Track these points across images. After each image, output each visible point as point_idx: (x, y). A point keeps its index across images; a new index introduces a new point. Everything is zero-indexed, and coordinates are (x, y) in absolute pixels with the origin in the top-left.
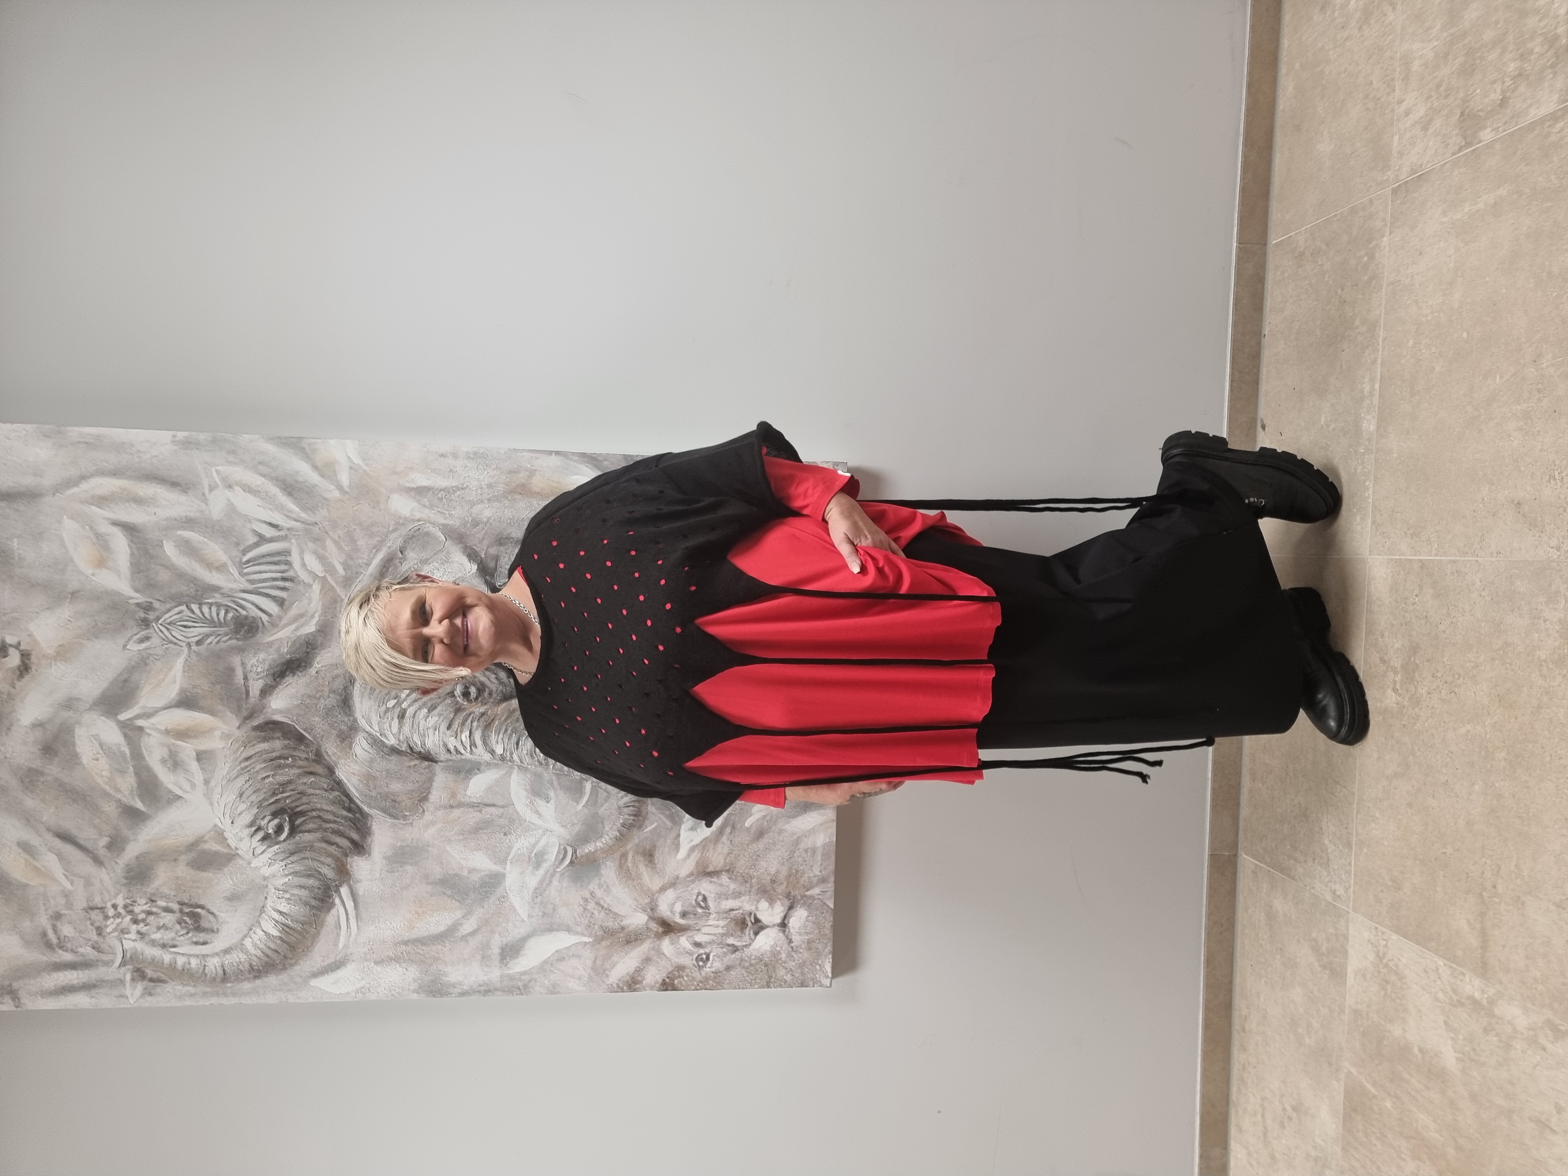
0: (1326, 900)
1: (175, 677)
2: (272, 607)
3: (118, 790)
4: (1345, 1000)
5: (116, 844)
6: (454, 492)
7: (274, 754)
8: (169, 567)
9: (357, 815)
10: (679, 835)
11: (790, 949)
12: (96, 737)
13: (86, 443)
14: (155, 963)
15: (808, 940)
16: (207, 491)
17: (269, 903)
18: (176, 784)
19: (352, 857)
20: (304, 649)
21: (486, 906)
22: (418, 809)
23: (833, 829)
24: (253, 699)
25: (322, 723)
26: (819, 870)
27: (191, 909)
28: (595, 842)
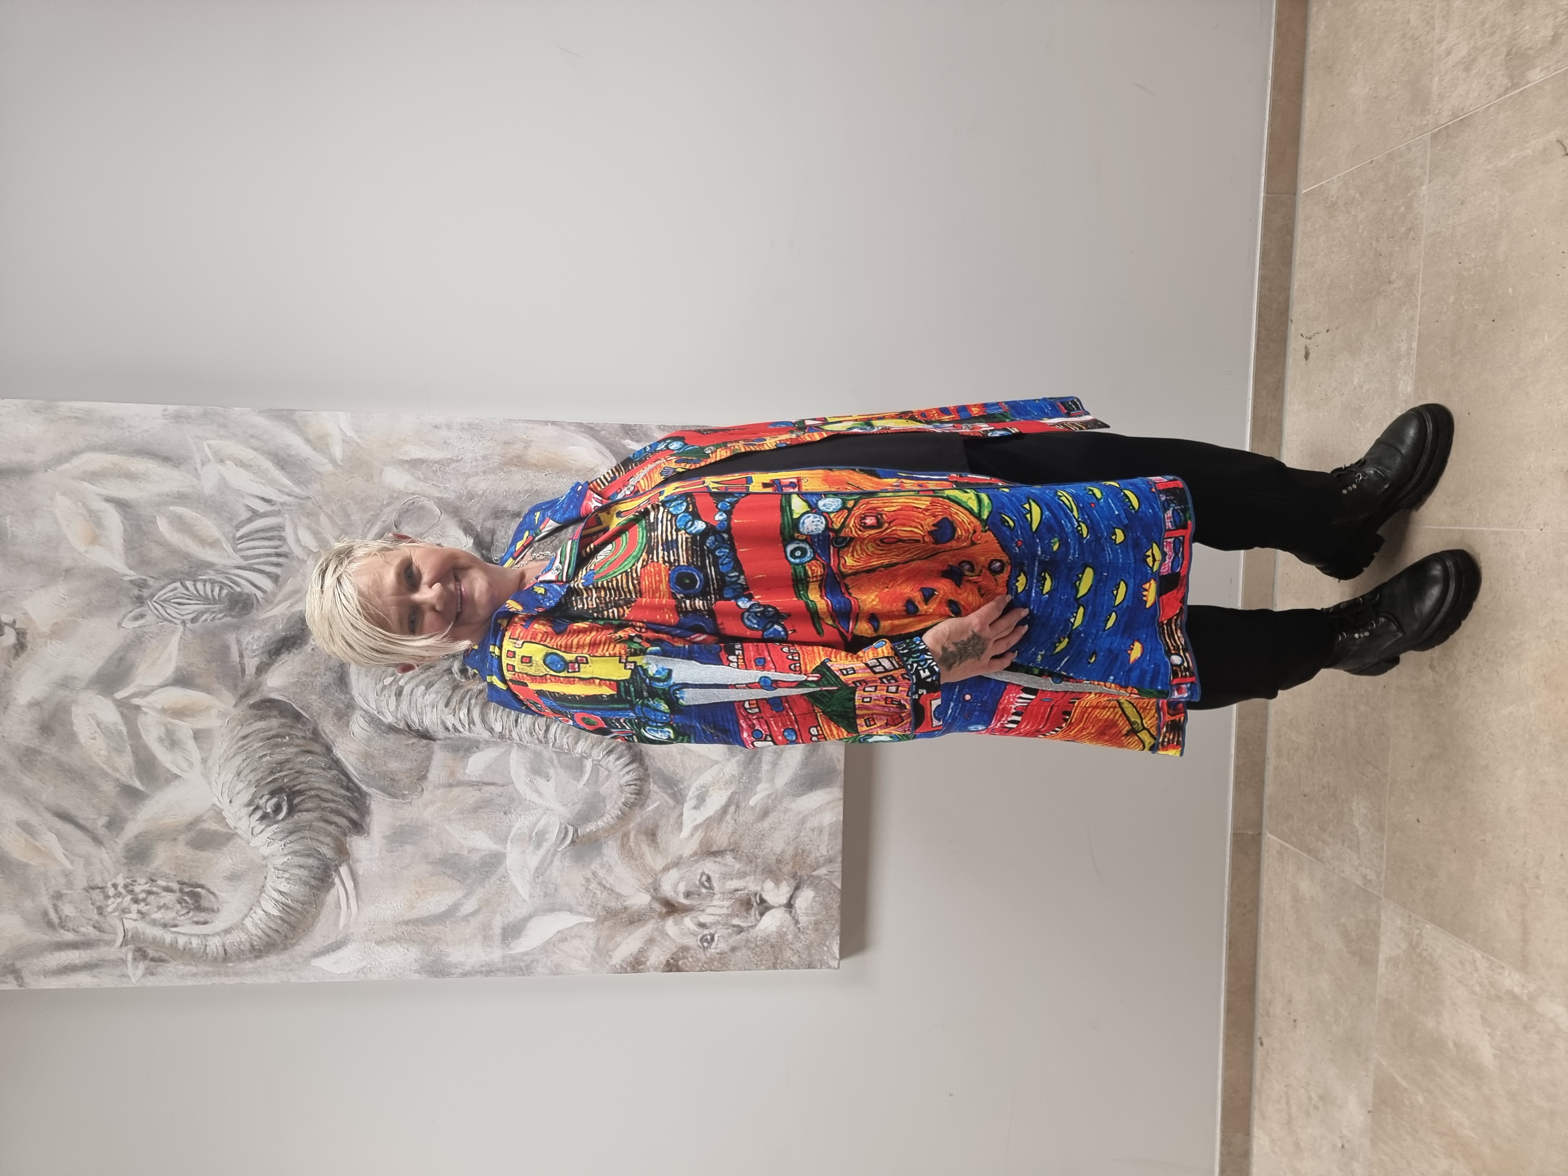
0: (1356, 884)
1: (170, 655)
2: (266, 584)
3: (116, 770)
4: (1376, 989)
5: (115, 824)
6: (449, 464)
7: (271, 733)
8: (163, 543)
9: (356, 794)
10: (682, 814)
11: (797, 931)
12: (93, 716)
13: (76, 417)
14: (157, 943)
15: (817, 920)
17: (269, 883)
18: (173, 763)
19: (351, 837)
20: (300, 626)
21: (486, 886)
22: (417, 788)
23: (841, 809)
24: (248, 678)
25: (318, 701)
26: (826, 849)
27: (191, 889)
28: (596, 821)
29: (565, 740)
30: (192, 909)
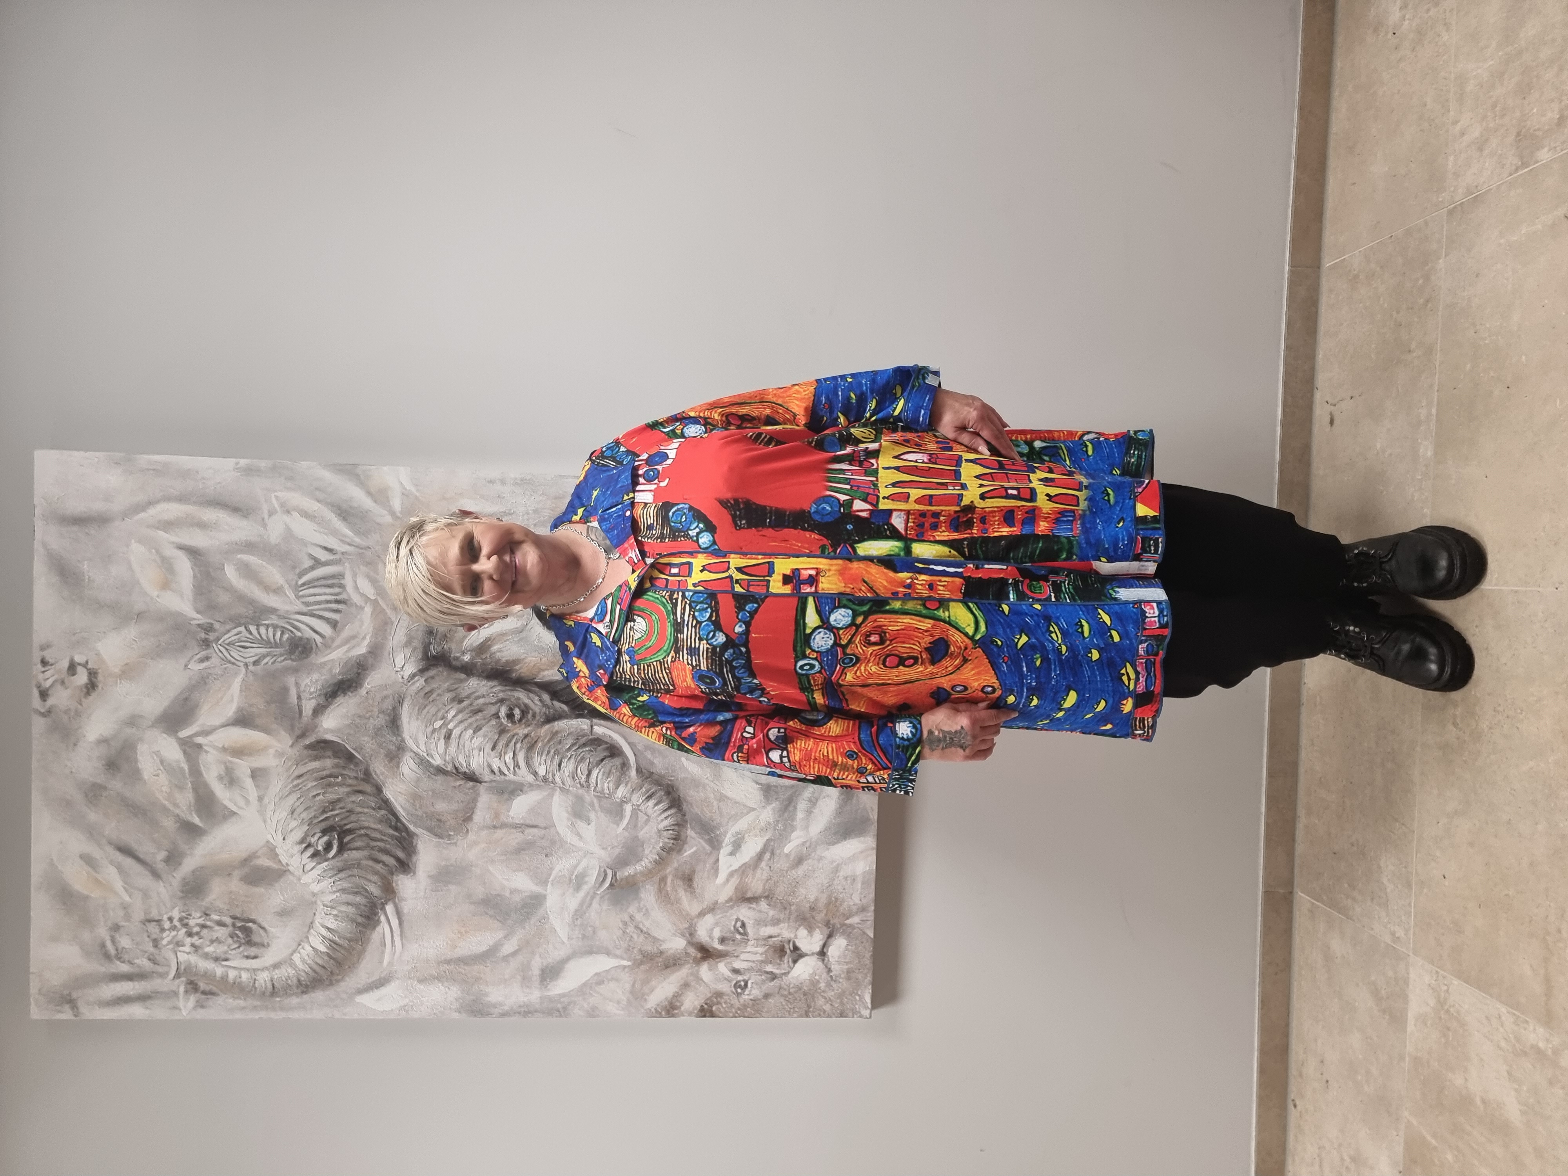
0: (1385, 942)
1: (232, 695)
2: (325, 629)
3: (176, 805)
4: (1405, 1047)
5: (173, 858)
7: (325, 773)
8: (229, 589)
9: (403, 834)
10: (718, 860)
11: (829, 979)
12: (157, 753)
13: (154, 470)
14: (208, 976)
15: (849, 968)
16: (266, 517)
17: (318, 920)
18: (231, 800)
19: (397, 876)
20: (355, 670)
21: (527, 927)
22: (462, 829)
23: (873, 857)
24: (306, 719)
25: (371, 742)
26: (859, 898)
27: (243, 924)
28: (634, 865)
29: (606, 785)
30: (243, 944)
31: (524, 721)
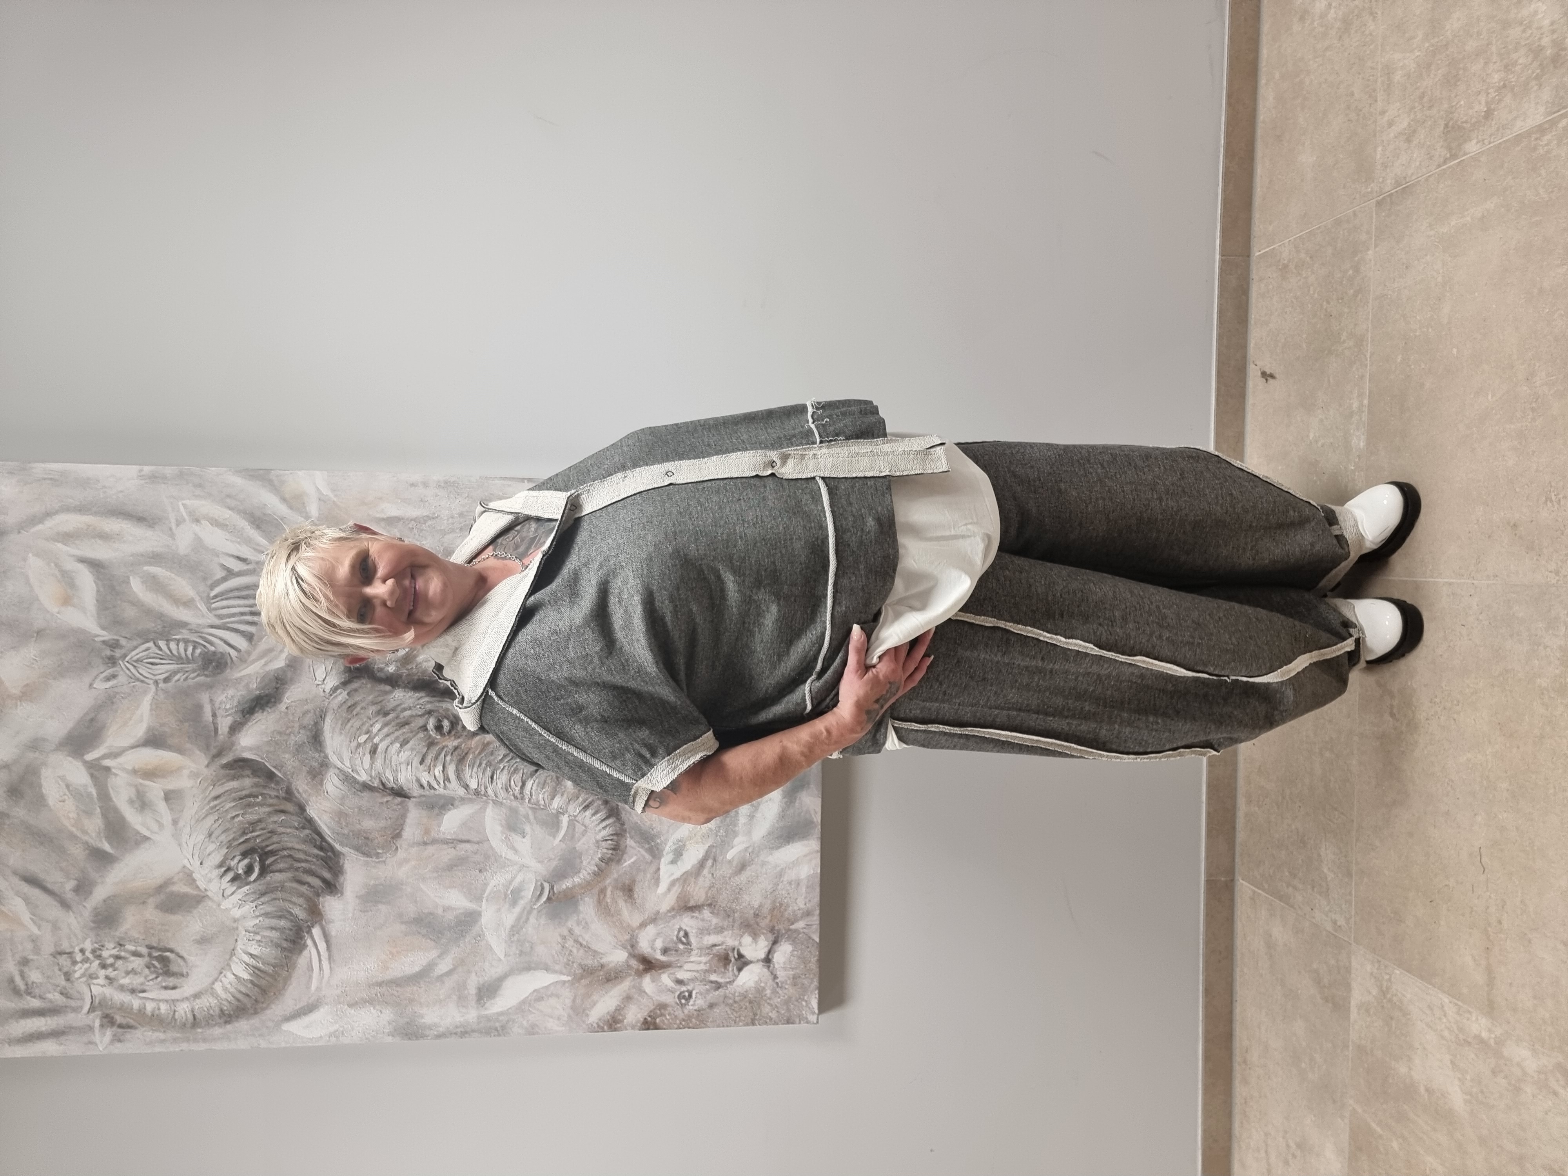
0: (1327, 931)
1: (142, 715)
2: (241, 643)
3: (85, 832)
4: (1349, 1035)
5: (83, 888)
6: (425, 522)
7: (244, 793)
8: (136, 603)
9: (329, 854)
10: (659, 869)
11: (775, 985)
12: (62, 778)
13: (51, 479)
14: (124, 1009)
15: (795, 974)
17: (240, 946)
18: (143, 824)
19: (324, 897)
20: (274, 684)
21: (462, 945)
22: (391, 847)
23: (817, 861)
24: (222, 737)
25: (292, 760)
26: (803, 902)
27: (160, 953)
28: (572, 877)
29: (541, 796)
30: (161, 974)
31: (453, 733)
